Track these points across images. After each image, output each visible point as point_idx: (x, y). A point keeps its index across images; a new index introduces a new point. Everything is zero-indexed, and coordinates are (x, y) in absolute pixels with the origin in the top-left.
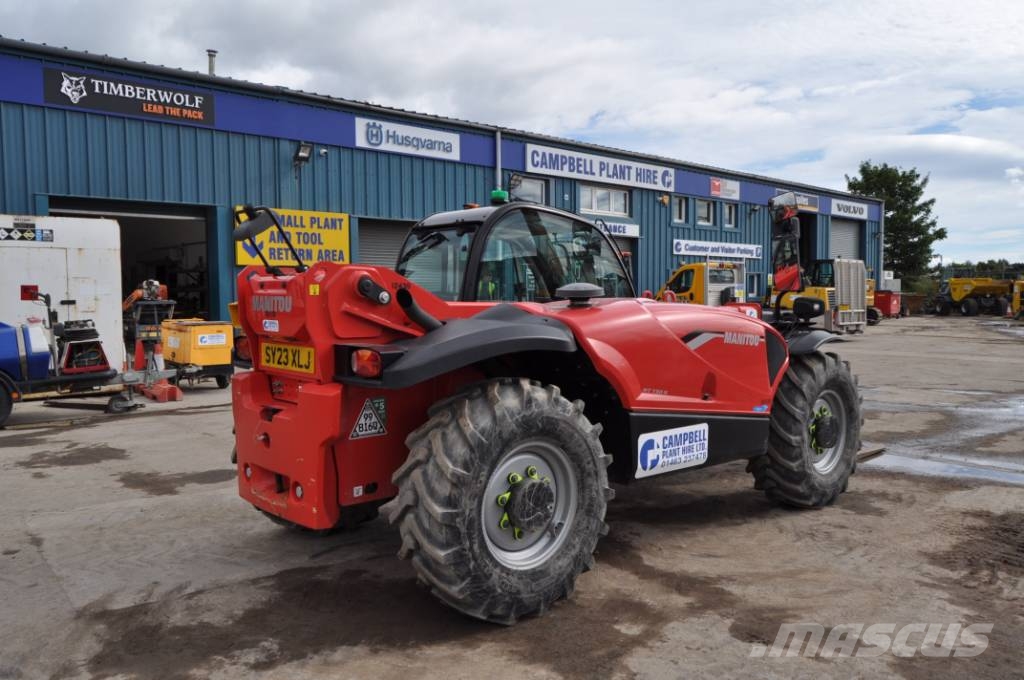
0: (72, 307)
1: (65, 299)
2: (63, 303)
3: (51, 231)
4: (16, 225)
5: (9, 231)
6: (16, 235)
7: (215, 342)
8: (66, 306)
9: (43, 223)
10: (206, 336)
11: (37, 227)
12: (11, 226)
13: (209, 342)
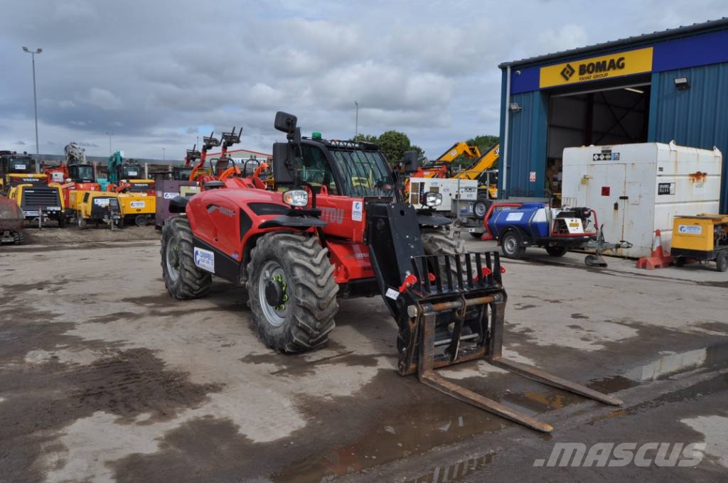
0: (626, 200)
1: (623, 195)
2: (621, 198)
3: (619, 154)
4: (603, 151)
5: (599, 155)
6: (602, 157)
7: (693, 232)
8: (623, 200)
9: (615, 149)
10: (685, 226)
11: (613, 152)
12: (600, 152)
13: (687, 231)
